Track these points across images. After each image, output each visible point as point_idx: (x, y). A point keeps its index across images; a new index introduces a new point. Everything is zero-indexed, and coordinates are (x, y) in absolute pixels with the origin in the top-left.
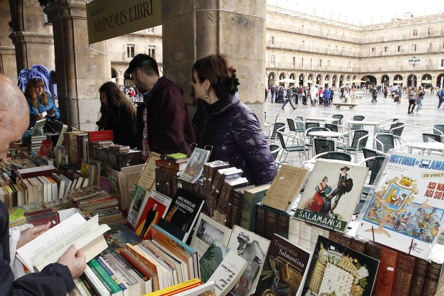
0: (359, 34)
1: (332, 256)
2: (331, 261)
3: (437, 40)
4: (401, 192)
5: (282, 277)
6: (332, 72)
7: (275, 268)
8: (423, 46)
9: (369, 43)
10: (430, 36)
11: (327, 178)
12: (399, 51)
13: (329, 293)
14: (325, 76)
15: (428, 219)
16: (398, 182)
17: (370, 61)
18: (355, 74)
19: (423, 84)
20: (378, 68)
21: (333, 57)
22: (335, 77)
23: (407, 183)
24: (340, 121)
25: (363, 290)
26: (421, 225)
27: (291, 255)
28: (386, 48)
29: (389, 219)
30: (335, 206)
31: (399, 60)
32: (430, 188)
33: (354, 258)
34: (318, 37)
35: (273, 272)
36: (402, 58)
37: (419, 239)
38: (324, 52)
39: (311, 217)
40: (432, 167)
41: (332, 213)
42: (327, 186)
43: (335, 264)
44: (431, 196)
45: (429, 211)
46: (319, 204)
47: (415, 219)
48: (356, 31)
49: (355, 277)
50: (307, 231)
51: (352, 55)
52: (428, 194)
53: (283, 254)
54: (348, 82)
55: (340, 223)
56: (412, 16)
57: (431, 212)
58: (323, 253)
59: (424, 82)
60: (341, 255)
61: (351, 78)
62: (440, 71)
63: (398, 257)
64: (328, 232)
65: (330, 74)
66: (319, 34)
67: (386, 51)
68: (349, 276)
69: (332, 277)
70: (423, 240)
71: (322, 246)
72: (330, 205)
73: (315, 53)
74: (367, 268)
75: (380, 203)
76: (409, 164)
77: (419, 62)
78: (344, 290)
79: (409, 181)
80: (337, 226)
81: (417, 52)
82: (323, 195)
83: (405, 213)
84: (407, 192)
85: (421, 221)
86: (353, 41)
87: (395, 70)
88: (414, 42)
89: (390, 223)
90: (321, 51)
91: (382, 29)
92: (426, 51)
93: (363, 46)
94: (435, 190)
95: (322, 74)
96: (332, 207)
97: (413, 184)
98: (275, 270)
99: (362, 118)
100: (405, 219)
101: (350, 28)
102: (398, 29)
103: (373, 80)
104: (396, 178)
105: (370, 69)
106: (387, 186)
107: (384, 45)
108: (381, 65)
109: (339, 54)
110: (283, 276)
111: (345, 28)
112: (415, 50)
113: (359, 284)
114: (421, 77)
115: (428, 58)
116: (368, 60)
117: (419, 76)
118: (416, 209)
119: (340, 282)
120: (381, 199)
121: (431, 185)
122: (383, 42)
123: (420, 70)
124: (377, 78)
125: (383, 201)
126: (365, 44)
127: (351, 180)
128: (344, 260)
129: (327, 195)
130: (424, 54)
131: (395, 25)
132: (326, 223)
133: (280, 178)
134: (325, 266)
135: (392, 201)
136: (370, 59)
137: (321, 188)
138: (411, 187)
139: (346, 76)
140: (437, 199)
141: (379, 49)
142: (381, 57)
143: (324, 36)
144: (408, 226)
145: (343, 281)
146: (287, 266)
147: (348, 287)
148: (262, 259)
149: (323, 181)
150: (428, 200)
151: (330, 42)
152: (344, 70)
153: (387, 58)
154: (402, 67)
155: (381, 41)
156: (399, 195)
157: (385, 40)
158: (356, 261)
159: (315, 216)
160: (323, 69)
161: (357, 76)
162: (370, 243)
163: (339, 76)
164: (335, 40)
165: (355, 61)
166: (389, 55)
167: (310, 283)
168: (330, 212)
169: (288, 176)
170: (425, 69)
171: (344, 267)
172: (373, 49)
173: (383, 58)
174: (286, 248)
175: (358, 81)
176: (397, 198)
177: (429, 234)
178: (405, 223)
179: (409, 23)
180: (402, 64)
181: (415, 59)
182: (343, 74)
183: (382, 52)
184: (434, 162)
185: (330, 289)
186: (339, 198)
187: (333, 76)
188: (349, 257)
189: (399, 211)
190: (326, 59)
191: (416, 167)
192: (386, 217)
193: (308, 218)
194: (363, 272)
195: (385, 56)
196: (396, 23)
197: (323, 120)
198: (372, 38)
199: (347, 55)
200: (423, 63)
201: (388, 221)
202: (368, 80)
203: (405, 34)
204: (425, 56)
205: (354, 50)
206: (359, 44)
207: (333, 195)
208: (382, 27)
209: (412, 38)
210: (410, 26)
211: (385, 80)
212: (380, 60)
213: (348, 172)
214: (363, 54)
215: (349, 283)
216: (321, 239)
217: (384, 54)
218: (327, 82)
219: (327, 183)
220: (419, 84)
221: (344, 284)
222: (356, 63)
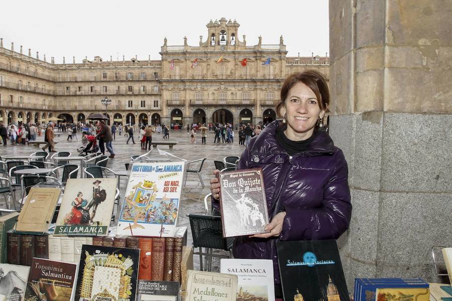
0: (52, 71)
1: (98, 259)
2: (98, 264)
3: (123, 83)
4: (146, 194)
5: (49, 296)
6: (26, 109)
7: (39, 291)
8: (112, 88)
9: (62, 82)
10: (117, 80)
11: (81, 193)
12: (92, 91)
13: (101, 292)
14: (18, 113)
15: (169, 208)
16: (142, 186)
17: (65, 99)
18: (50, 112)
19: (115, 123)
20: (74, 107)
21: (26, 94)
22: (29, 114)
23: (149, 185)
24: (45, 158)
25: (131, 277)
26: (165, 214)
27: (56, 272)
28: (79, 87)
29: (141, 215)
30: (94, 215)
31: (93, 100)
32: (166, 185)
33: (118, 254)
34: (7, 71)
35: (38, 297)
36: (95, 98)
37: (166, 224)
38: (15, 87)
39: (72, 230)
40: (165, 170)
41: (92, 221)
42: (82, 200)
43: (102, 265)
44: (167, 191)
45: (168, 203)
46: (78, 217)
47: (159, 210)
48: (49, 69)
49: (122, 270)
50: (69, 245)
51: (46, 92)
52: (165, 190)
53: (46, 275)
54: (44, 120)
55: (101, 228)
56: (101, 60)
57: (170, 202)
58: (90, 259)
59: (116, 120)
60: (107, 255)
61: (47, 117)
62: (128, 110)
63: (153, 242)
64: (91, 239)
65: (23, 111)
66: (7, 67)
67: (80, 91)
68: (117, 271)
69: (101, 278)
70: (168, 224)
71: (87, 253)
72: (89, 216)
73: (3, 87)
74: (131, 258)
75: (132, 205)
76: (148, 171)
77: (111, 102)
78: (115, 284)
79: (150, 183)
80: (99, 231)
81: (108, 93)
82: (80, 208)
83: (152, 207)
84: (150, 192)
85: (164, 211)
86: (47, 78)
87: (90, 109)
88: (105, 84)
89: (142, 218)
90: (11, 86)
91: (75, 69)
92: (115, 93)
93: (57, 84)
94: (170, 187)
95: (14, 111)
96: (91, 216)
97: (154, 184)
98: (40, 294)
99: (67, 154)
100: (153, 212)
101: (43, 65)
102: (90, 71)
103: (69, 118)
104: (140, 183)
105: (65, 107)
106: (134, 190)
107: (77, 85)
108: (77, 104)
109: (32, 89)
110: (51, 295)
111: (37, 64)
112: (106, 91)
113: (126, 274)
114: (113, 116)
115: (117, 100)
116: (64, 98)
117: (112, 114)
118: (159, 203)
119: (109, 279)
120: (132, 201)
121: (166, 184)
122: (76, 82)
123: (111, 109)
124: (73, 117)
125: (133, 203)
126: (60, 82)
127: (104, 191)
128: (110, 259)
129: (84, 208)
130: (113, 95)
131: (86, 67)
132: (88, 231)
133: (31, 202)
134: (93, 270)
135: (140, 201)
136: (65, 98)
137: (77, 203)
138: (152, 188)
139: (41, 113)
140: (172, 193)
141: (73, 89)
142: (75, 95)
143: (15, 70)
144: (156, 216)
145: (112, 277)
146: (53, 284)
147: (117, 280)
148: (23, 288)
149: (78, 196)
150: (166, 194)
151: (21, 77)
152: (38, 107)
153: (82, 97)
154: (96, 106)
155: (74, 81)
156: (145, 195)
157: (78, 80)
158: (121, 256)
159: (76, 228)
160: (15, 105)
161: (53, 113)
162: (130, 238)
163: (34, 113)
164: (27, 76)
165: (50, 99)
166: (83, 94)
167: (81, 291)
168: (90, 221)
169: (39, 198)
170: (115, 109)
171: (111, 265)
172: (67, 88)
173: (78, 98)
174: (49, 268)
175: (55, 119)
176: (144, 198)
177: (171, 219)
178: (153, 215)
179: (99, 67)
180: (96, 103)
181: (106, 100)
182: (38, 111)
183: (76, 91)
184: (165, 166)
185: (101, 288)
186: (96, 208)
187: (26, 113)
188: (114, 255)
189: (147, 207)
190: (17, 94)
191: (153, 172)
192: (138, 214)
193: (70, 232)
194: (129, 263)
195: (79, 95)
196: (88, 64)
197: (27, 159)
198: (66, 76)
199: (41, 92)
200: (113, 103)
201: (140, 217)
202: (65, 118)
203: (96, 75)
204: (115, 97)
205: (49, 88)
206: (52, 82)
207: (90, 206)
208: (74, 67)
209: (102, 80)
210: (100, 69)
211: (81, 118)
212: (75, 99)
213: (100, 185)
214: (58, 92)
215: (118, 276)
216: (85, 248)
217: (78, 93)
218: (21, 120)
219: (82, 197)
220: (112, 122)
221: (113, 279)
222: (51, 101)
